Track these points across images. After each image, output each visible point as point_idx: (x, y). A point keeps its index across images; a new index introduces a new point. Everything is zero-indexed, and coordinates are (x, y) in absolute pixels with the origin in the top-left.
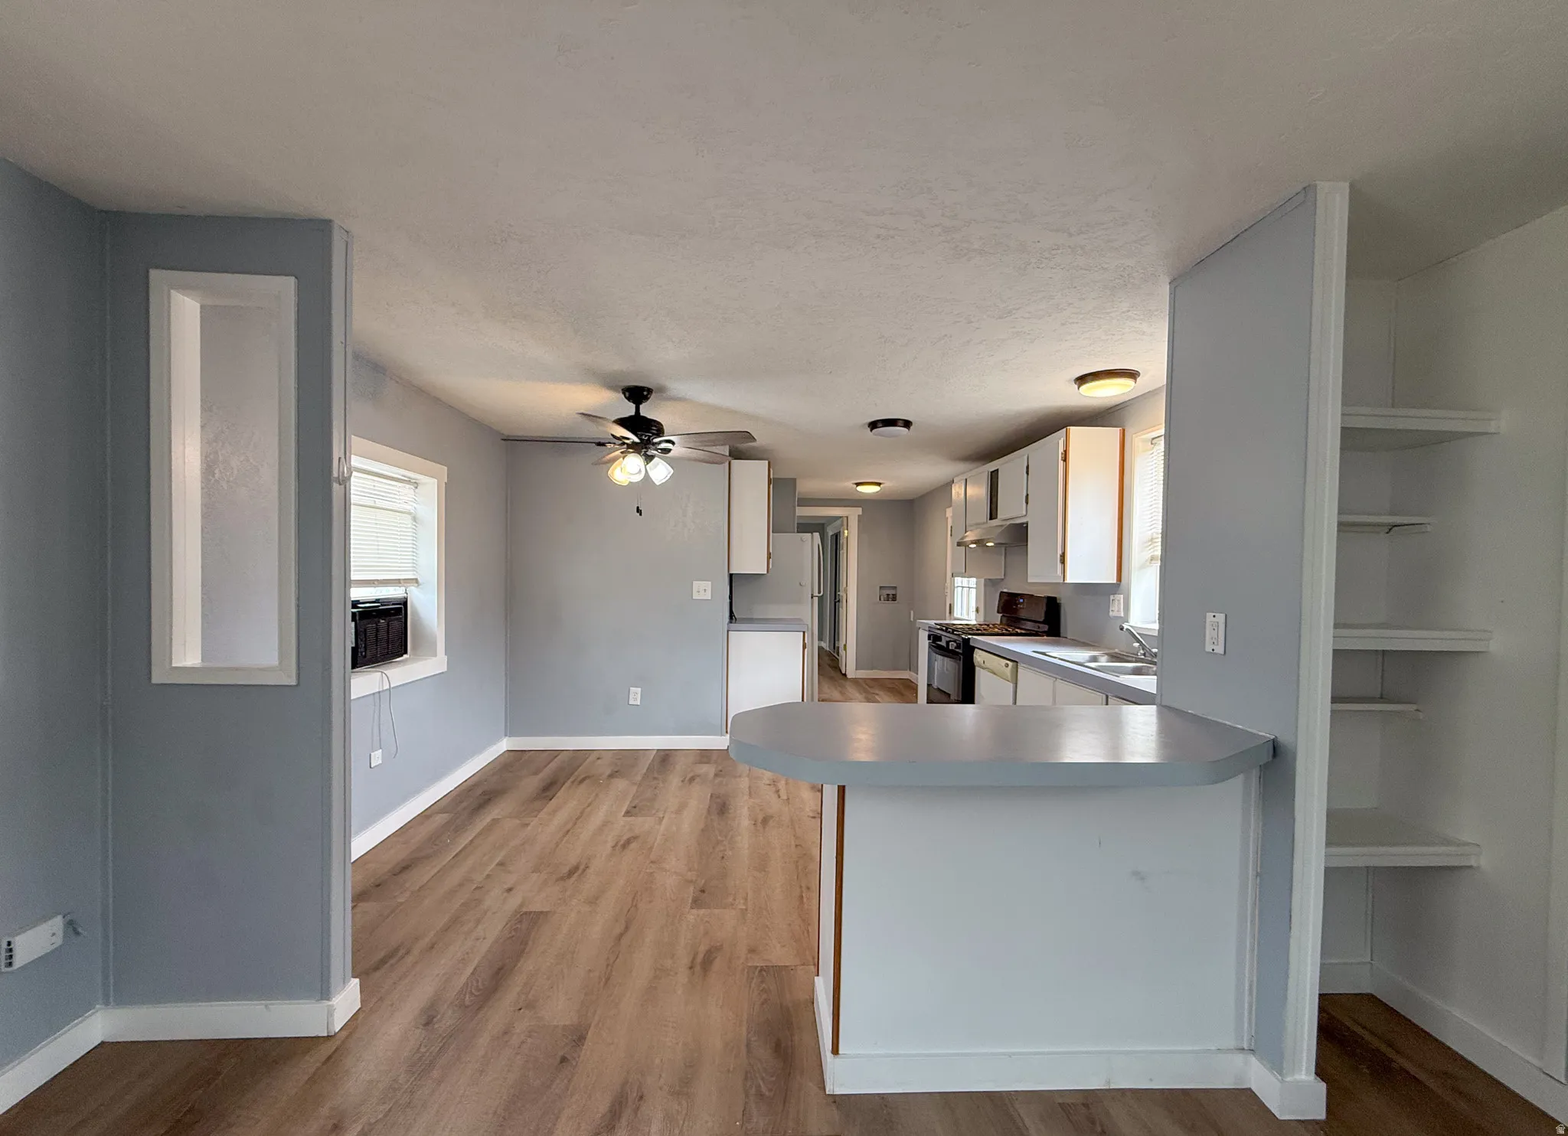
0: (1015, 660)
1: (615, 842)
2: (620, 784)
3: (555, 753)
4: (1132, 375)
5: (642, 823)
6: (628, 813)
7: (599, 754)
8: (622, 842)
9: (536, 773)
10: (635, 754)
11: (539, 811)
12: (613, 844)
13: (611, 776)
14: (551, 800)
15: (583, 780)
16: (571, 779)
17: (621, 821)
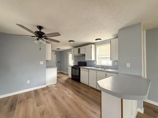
0: (88, 69)
1: (40, 114)
2: (31, 100)
3: (8, 98)
4: (100, 39)
5: (42, 107)
6: (37, 106)
7: (21, 95)
8: (41, 113)
9: (5, 104)
10: (29, 93)
11: (14, 114)
12: (40, 115)
13: (27, 98)
14: (15, 110)
15: (21, 102)
16: (17, 103)
17: (37, 108)
